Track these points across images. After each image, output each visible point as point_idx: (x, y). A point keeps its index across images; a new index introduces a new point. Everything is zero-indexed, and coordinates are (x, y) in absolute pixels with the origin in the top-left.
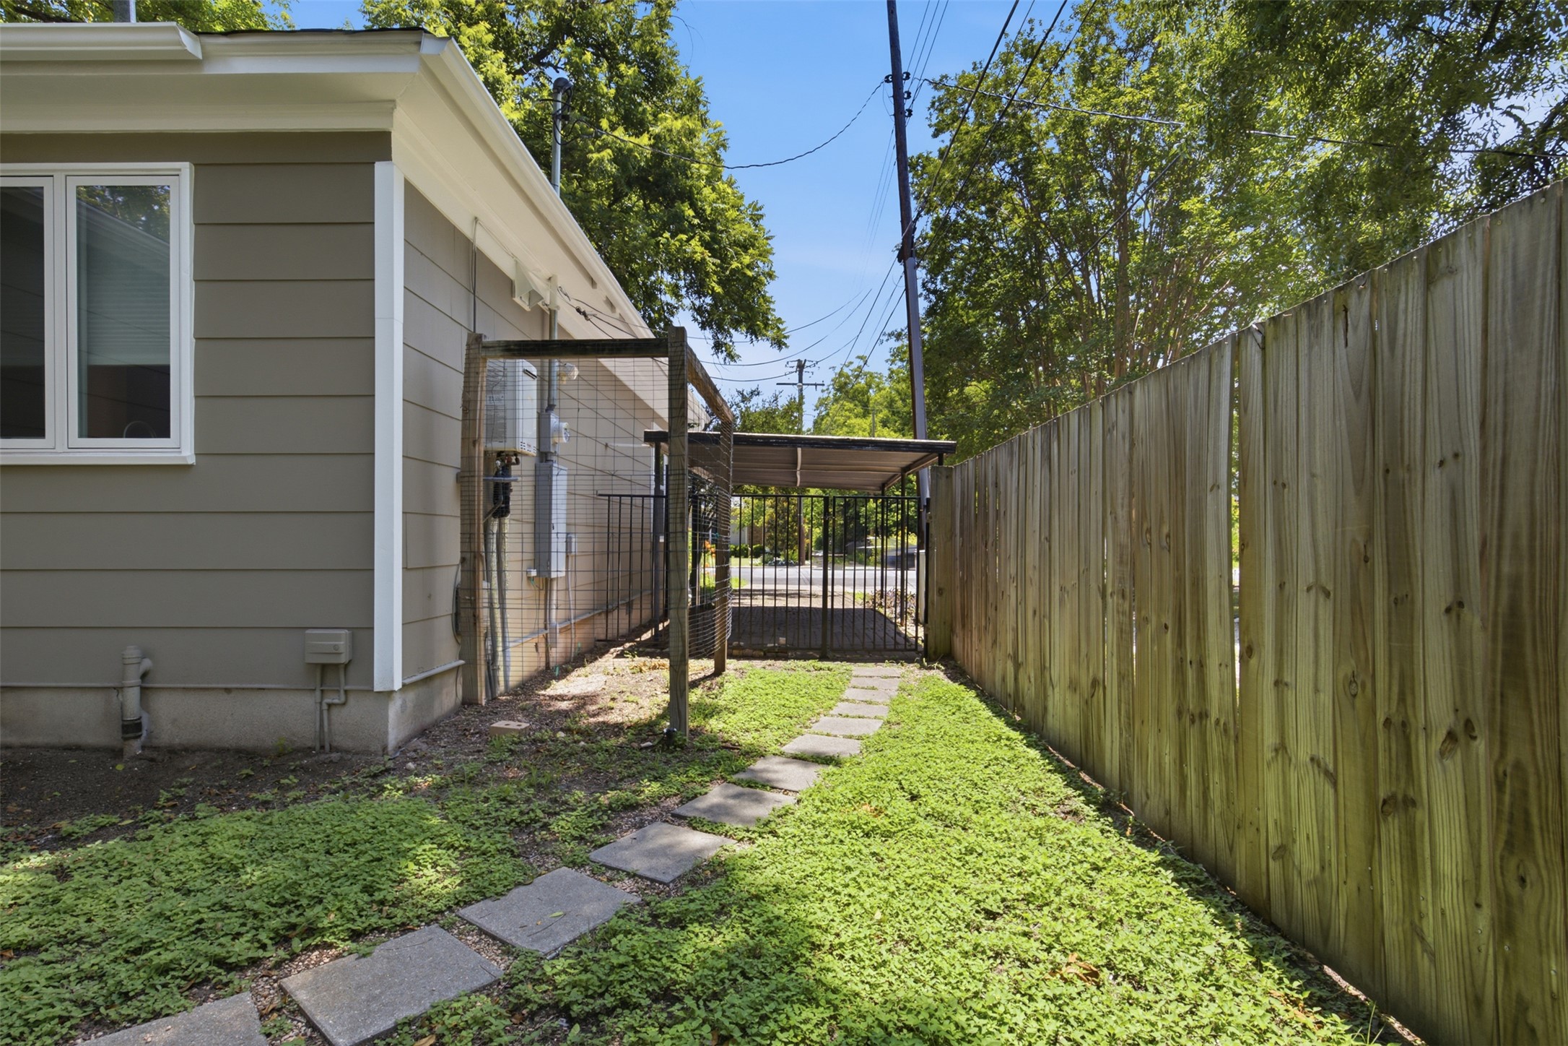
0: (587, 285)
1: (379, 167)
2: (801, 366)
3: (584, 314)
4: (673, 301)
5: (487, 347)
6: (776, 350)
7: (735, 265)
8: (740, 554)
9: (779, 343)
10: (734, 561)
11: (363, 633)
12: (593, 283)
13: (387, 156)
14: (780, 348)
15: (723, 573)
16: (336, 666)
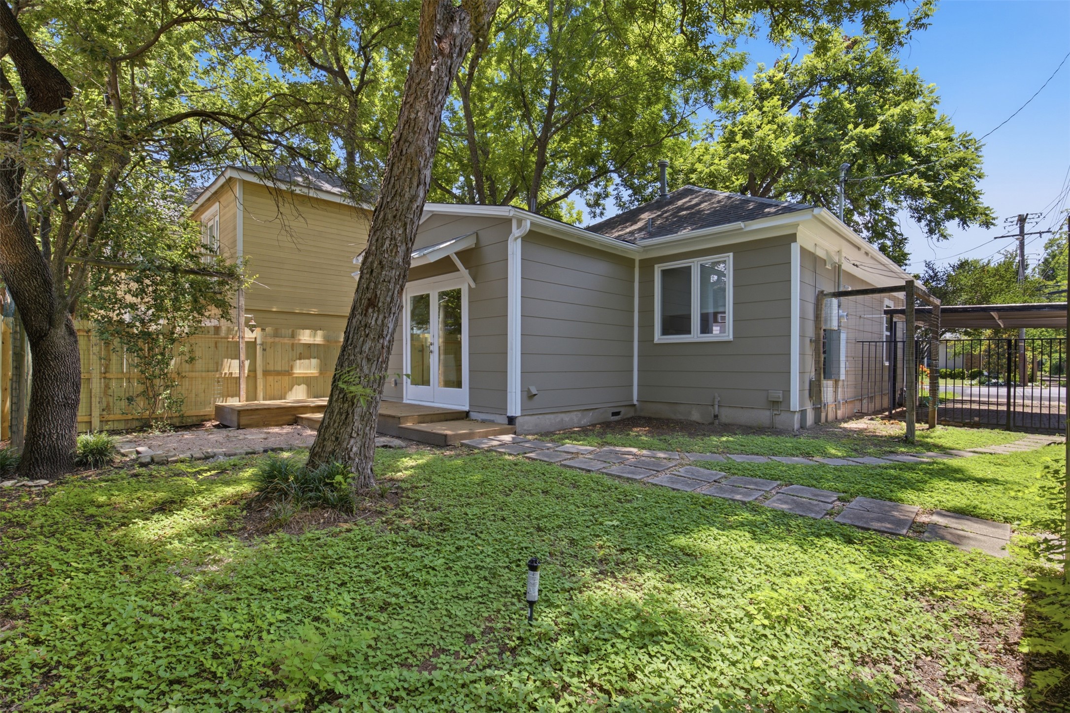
0: (856, 250)
1: (793, 245)
2: (1022, 220)
3: (857, 266)
4: (894, 206)
5: (825, 295)
6: (984, 229)
7: (947, 183)
8: (945, 376)
9: (987, 224)
10: (941, 382)
11: (787, 393)
12: (859, 249)
13: (795, 241)
14: (988, 227)
15: (934, 388)
16: (778, 402)
